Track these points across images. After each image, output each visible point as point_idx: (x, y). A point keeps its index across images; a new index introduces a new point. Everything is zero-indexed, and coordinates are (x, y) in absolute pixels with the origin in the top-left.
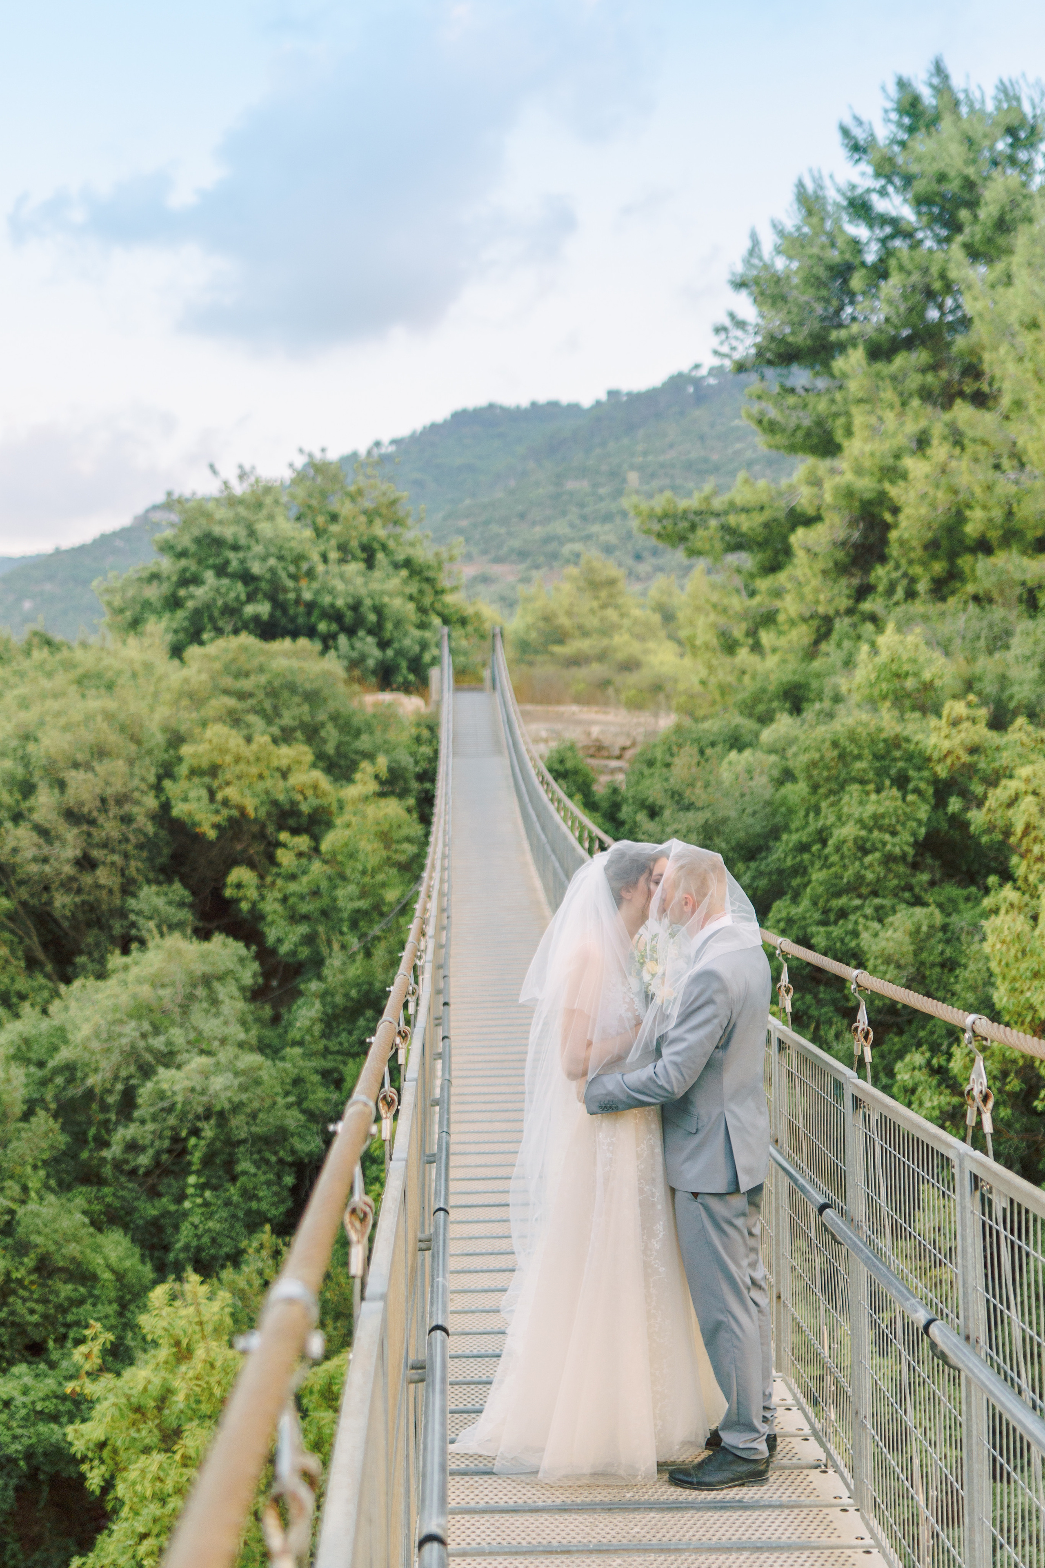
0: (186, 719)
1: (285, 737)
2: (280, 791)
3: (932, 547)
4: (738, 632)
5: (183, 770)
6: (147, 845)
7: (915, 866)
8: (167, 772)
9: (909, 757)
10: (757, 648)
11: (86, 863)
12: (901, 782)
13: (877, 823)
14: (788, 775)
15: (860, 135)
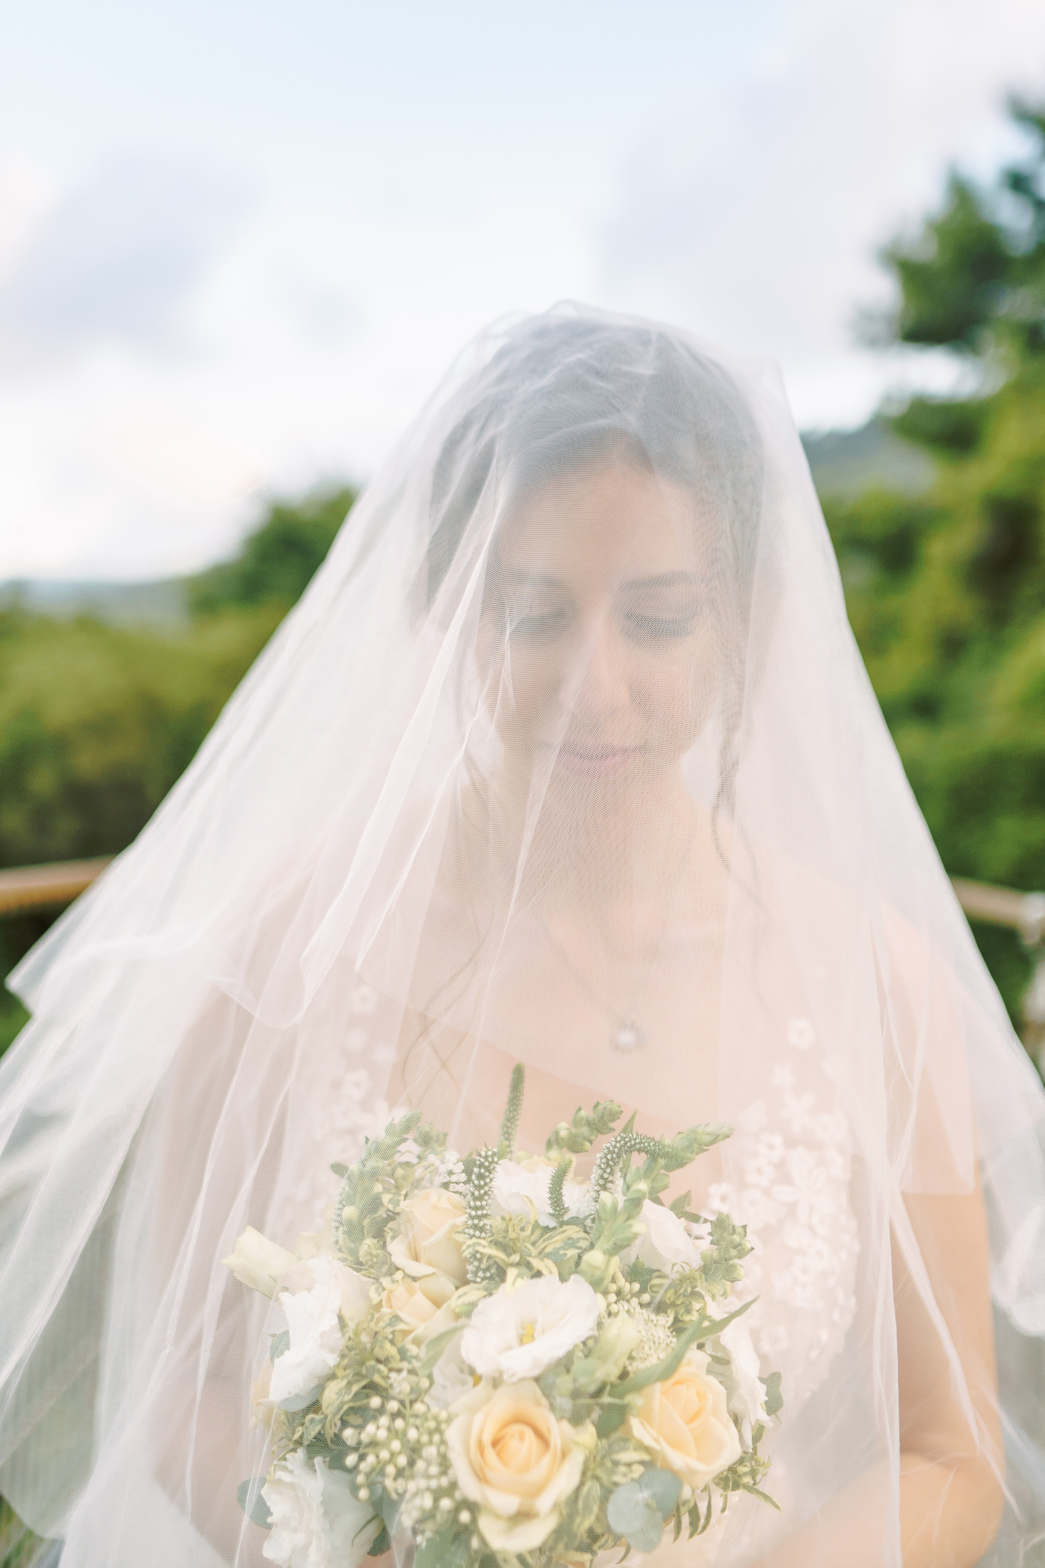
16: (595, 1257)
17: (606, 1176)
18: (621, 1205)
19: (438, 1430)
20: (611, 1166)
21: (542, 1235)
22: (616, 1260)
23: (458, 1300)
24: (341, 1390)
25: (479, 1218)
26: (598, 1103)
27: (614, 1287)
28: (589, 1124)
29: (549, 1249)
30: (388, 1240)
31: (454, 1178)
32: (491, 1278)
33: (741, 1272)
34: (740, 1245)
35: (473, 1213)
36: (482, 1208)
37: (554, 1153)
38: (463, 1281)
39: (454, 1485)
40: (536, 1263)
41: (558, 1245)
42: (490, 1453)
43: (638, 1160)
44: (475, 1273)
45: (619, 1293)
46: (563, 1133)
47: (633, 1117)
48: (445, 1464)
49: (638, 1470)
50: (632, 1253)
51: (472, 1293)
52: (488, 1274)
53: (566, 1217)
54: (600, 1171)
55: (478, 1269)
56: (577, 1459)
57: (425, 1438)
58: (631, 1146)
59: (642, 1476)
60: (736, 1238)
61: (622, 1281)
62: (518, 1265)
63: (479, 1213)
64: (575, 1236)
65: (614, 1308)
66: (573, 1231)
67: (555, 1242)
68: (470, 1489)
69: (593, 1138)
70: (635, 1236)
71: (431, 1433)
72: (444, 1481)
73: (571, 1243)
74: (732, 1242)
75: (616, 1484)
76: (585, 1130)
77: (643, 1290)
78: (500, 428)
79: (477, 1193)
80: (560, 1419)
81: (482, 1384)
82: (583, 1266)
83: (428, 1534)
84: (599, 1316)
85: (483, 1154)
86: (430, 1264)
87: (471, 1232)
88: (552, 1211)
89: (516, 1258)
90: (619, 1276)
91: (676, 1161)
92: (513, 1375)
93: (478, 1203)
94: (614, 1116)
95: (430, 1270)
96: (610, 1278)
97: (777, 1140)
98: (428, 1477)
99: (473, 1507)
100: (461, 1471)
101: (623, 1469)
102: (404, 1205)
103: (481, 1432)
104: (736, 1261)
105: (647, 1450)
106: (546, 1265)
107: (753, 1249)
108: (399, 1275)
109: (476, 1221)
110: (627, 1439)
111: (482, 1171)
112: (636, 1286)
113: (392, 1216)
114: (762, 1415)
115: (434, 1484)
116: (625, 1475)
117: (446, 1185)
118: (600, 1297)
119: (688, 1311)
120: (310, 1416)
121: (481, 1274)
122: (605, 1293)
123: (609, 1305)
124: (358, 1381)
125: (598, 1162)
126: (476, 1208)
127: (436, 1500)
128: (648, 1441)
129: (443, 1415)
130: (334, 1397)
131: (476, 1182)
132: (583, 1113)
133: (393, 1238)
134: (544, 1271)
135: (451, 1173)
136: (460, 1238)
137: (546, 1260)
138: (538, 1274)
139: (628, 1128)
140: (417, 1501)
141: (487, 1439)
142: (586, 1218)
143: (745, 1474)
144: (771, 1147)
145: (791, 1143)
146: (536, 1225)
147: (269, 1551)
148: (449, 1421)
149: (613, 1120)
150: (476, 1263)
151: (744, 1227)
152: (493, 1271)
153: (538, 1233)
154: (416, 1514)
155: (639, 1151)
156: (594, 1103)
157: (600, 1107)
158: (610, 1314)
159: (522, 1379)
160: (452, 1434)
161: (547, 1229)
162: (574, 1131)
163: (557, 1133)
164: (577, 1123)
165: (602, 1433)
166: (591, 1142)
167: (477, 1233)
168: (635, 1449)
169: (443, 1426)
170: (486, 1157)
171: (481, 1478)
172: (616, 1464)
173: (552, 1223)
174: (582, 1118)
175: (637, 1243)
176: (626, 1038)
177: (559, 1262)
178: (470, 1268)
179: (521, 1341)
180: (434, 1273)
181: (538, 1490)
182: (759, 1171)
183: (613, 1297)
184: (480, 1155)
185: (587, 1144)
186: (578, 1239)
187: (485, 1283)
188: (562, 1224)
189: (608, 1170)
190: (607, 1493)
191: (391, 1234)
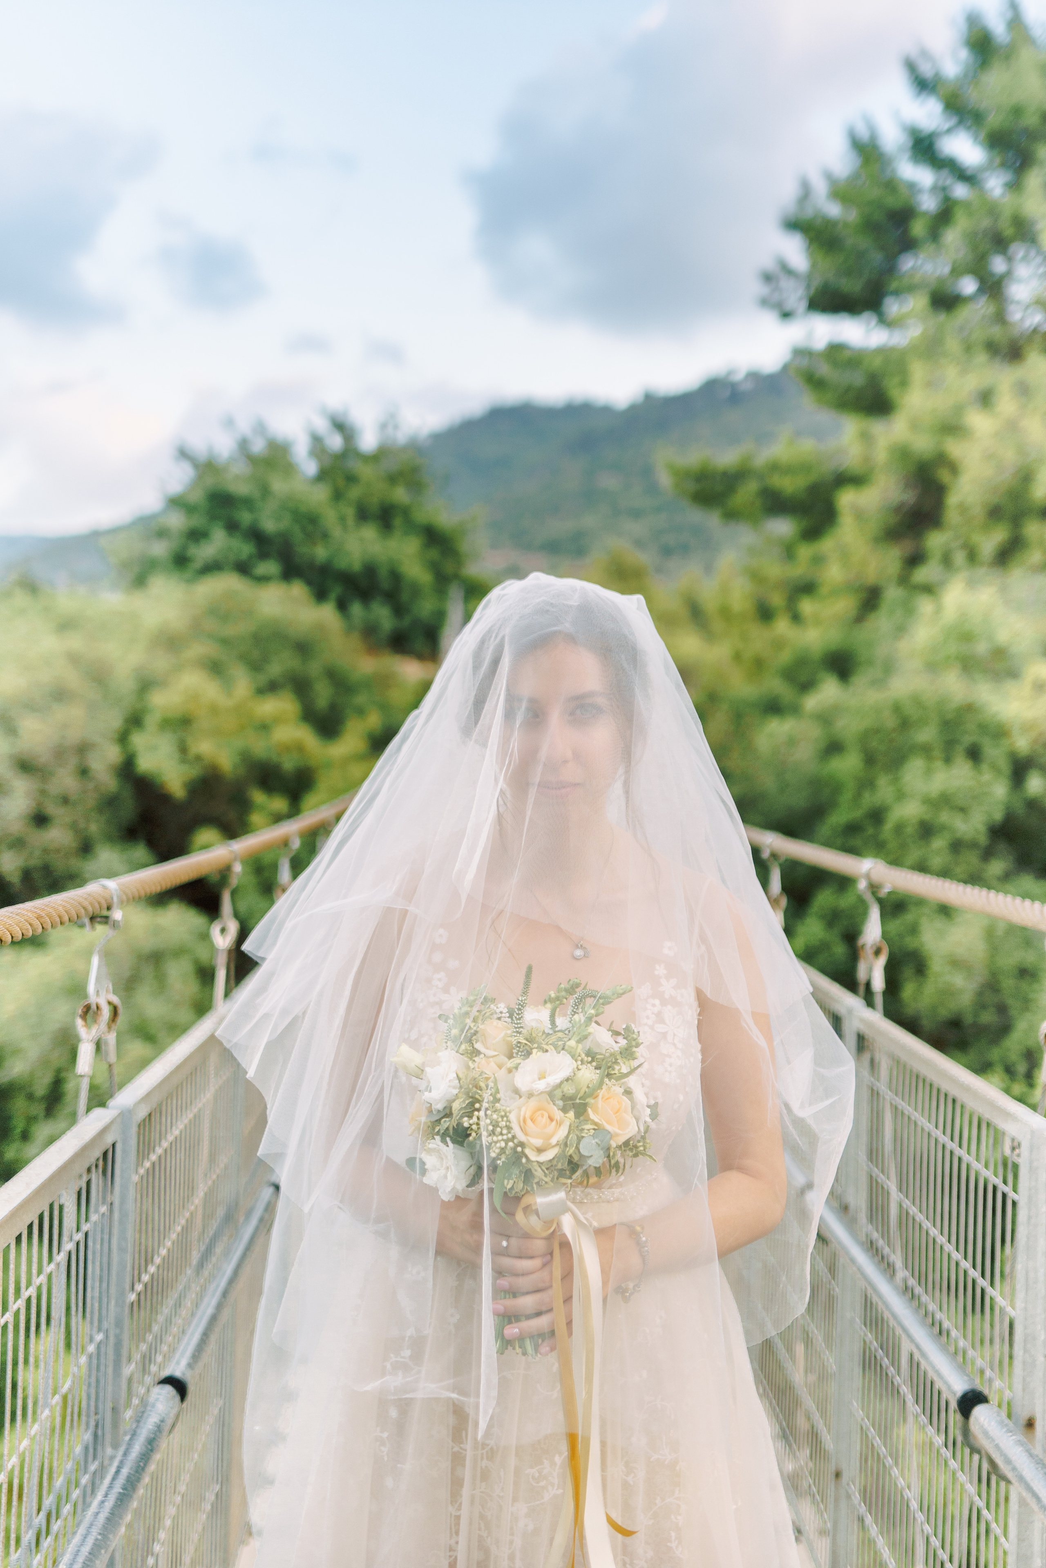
0: (161, 663)
1: (271, 688)
2: (260, 748)
3: (995, 513)
4: (777, 600)
5: (151, 721)
6: (110, 803)
7: (988, 854)
8: (135, 721)
9: (984, 728)
10: (796, 618)
11: (40, 820)
12: (974, 754)
13: (944, 801)
14: (833, 748)
15: (926, 70)
16: (572, 1043)
17: (575, 1010)
18: (582, 1021)
19: (506, 1116)
20: (577, 1005)
21: (546, 1037)
22: (580, 1046)
23: (510, 1064)
24: (461, 1103)
25: (518, 1028)
26: (570, 980)
27: (580, 1058)
28: (566, 990)
29: (550, 1042)
30: (474, 1043)
31: (503, 1015)
32: (524, 1055)
33: (638, 1055)
34: (637, 1039)
35: (516, 1026)
36: (520, 1023)
37: (549, 1005)
38: (510, 1056)
39: (514, 1137)
40: (545, 1047)
41: (555, 1040)
42: (529, 1122)
43: (590, 1001)
44: (517, 1054)
45: (582, 1061)
46: (553, 995)
47: (586, 984)
48: (509, 1128)
49: (592, 1132)
50: (588, 1044)
51: (516, 1061)
52: (523, 1054)
53: (557, 1029)
54: (572, 1008)
55: (519, 1051)
56: (567, 1123)
57: (500, 1119)
58: (587, 995)
59: (594, 1133)
60: (635, 1036)
61: (583, 1055)
62: (536, 1048)
63: (519, 1026)
64: (562, 1037)
65: (580, 1067)
66: (560, 1034)
67: (553, 1038)
68: (521, 1137)
69: (567, 997)
70: (590, 1034)
71: (502, 1117)
72: (510, 1136)
73: (560, 1039)
74: (633, 1038)
75: (583, 1137)
76: (564, 993)
77: (593, 1061)
78: (507, 631)
79: (518, 1017)
80: (559, 1109)
81: (523, 1097)
82: (566, 1048)
83: (503, 1159)
84: (574, 1069)
85: (520, 999)
86: (495, 1050)
87: (515, 1034)
88: (550, 1027)
89: (535, 1045)
90: (582, 1053)
91: (606, 1000)
92: (537, 1091)
93: (518, 1021)
94: (578, 985)
95: (496, 1053)
96: (578, 1054)
97: (657, 1002)
98: (501, 1134)
99: (522, 1144)
100: (517, 1130)
101: (586, 1131)
102: (481, 1027)
103: (525, 1114)
104: (634, 1049)
105: (596, 1124)
106: (550, 1048)
107: (642, 1043)
108: (482, 1056)
109: (517, 1030)
110: (588, 1120)
111: (520, 1007)
112: (590, 1059)
113: (476, 1033)
114: (648, 1119)
115: (505, 1137)
116: (587, 1133)
117: (499, 1019)
118: (574, 1062)
119: (614, 1069)
120: (444, 1120)
121: (520, 1053)
122: (576, 1061)
123: (578, 1065)
124: (468, 1099)
125: (571, 1004)
126: (517, 1024)
127: (506, 1144)
128: (596, 1120)
129: (508, 1109)
130: (458, 1106)
131: (517, 1012)
132: (562, 986)
133: (476, 1042)
134: (549, 1050)
135: (501, 1013)
136: (509, 1039)
137: (550, 1046)
138: (547, 1051)
139: (585, 988)
140: (498, 1145)
141: (528, 1115)
142: (566, 1030)
143: (640, 1146)
144: (654, 1005)
145: (664, 1003)
146: (544, 1032)
147: (426, 1180)
148: (510, 1112)
149: (577, 987)
150: (518, 1049)
151: (639, 1032)
152: (525, 1052)
153: (544, 1036)
154: (497, 1151)
155: (591, 997)
156: (568, 980)
157: (571, 982)
158: (579, 1070)
159: (542, 1093)
160: (512, 1117)
161: (548, 1034)
162: (558, 994)
163: (550, 996)
164: (559, 990)
165: (577, 1116)
166: (566, 999)
167: (518, 1035)
168: (591, 1124)
169: (508, 1114)
170: (522, 1001)
171: (526, 1134)
172: (583, 1129)
173: (551, 1032)
174: (562, 988)
175: (590, 1039)
176: (579, 953)
177: (556, 1047)
178: (515, 1051)
179: (540, 1079)
180: (498, 1055)
181: (551, 1136)
182: (648, 1017)
183: (579, 1063)
184: (519, 1000)
185: (565, 1000)
186: (563, 1038)
187: (522, 1057)
188: (555, 1032)
189: (576, 1007)
190: (580, 1139)
191: (475, 1041)
